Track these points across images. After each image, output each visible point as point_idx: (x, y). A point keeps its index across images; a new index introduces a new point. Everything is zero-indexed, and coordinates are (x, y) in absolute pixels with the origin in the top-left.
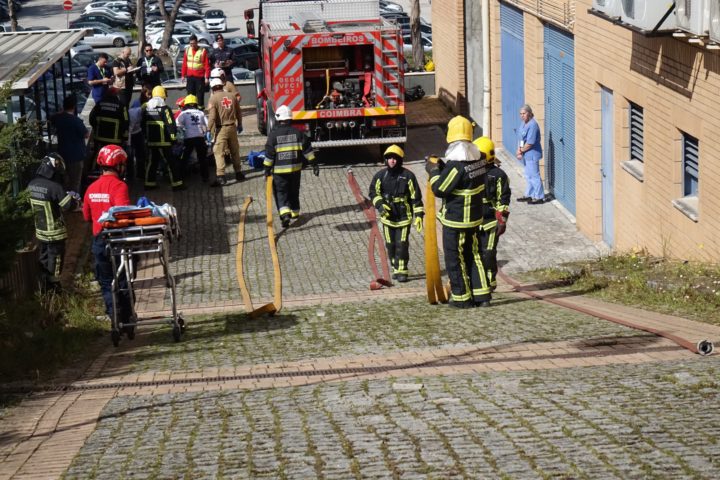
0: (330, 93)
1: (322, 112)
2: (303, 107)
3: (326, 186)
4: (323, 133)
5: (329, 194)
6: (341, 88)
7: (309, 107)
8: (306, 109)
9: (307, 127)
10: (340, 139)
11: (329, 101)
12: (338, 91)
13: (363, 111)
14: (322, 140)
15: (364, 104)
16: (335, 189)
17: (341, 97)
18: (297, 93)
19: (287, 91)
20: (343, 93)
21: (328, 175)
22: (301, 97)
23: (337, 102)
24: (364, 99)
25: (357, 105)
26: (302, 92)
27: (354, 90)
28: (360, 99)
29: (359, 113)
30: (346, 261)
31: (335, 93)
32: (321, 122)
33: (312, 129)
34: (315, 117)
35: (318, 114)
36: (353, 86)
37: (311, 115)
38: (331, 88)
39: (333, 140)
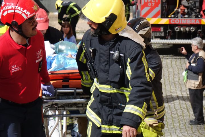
0: (179, 7)
1: (173, 19)
2: (160, 16)
3: (171, 70)
4: (172, 34)
5: (171, 75)
6: (187, 5)
7: (163, 16)
8: (162, 17)
9: (162, 29)
10: (184, 39)
11: (178, 12)
12: (185, 6)
13: (200, 21)
14: (171, 39)
15: (202, 16)
16: (176, 73)
17: (186, 11)
18: (156, 5)
19: (149, 4)
20: (188, 8)
21: (174, 63)
22: (158, 9)
23: (183, 14)
24: (202, 13)
25: (197, 17)
26: (160, 5)
27: (195, 7)
28: (199, 12)
29: (197, 22)
30: (173, 121)
31: (182, 7)
32: (171, 26)
33: (165, 30)
34: (168, 23)
35: (170, 21)
36: (195, 3)
37: (165, 21)
38: (180, 4)
39: (179, 39)
